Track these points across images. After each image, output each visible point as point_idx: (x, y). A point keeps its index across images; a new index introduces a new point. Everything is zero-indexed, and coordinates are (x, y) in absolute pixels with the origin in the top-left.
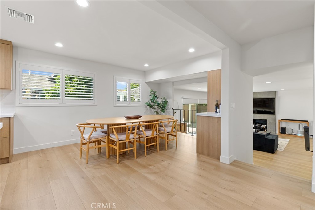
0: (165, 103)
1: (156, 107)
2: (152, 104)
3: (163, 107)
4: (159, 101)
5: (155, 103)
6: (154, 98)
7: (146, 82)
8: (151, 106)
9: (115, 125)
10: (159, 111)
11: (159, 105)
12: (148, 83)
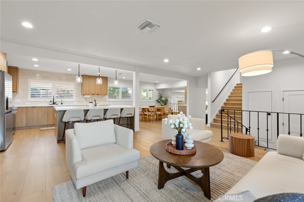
0: (167, 100)
1: (161, 102)
2: (159, 101)
3: (165, 102)
4: (163, 99)
5: (161, 100)
6: (160, 98)
7: (156, 89)
8: (159, 102)
9: (147, 108)
10: (163, 105)
11: (163, 101)
12: (158, 90)
